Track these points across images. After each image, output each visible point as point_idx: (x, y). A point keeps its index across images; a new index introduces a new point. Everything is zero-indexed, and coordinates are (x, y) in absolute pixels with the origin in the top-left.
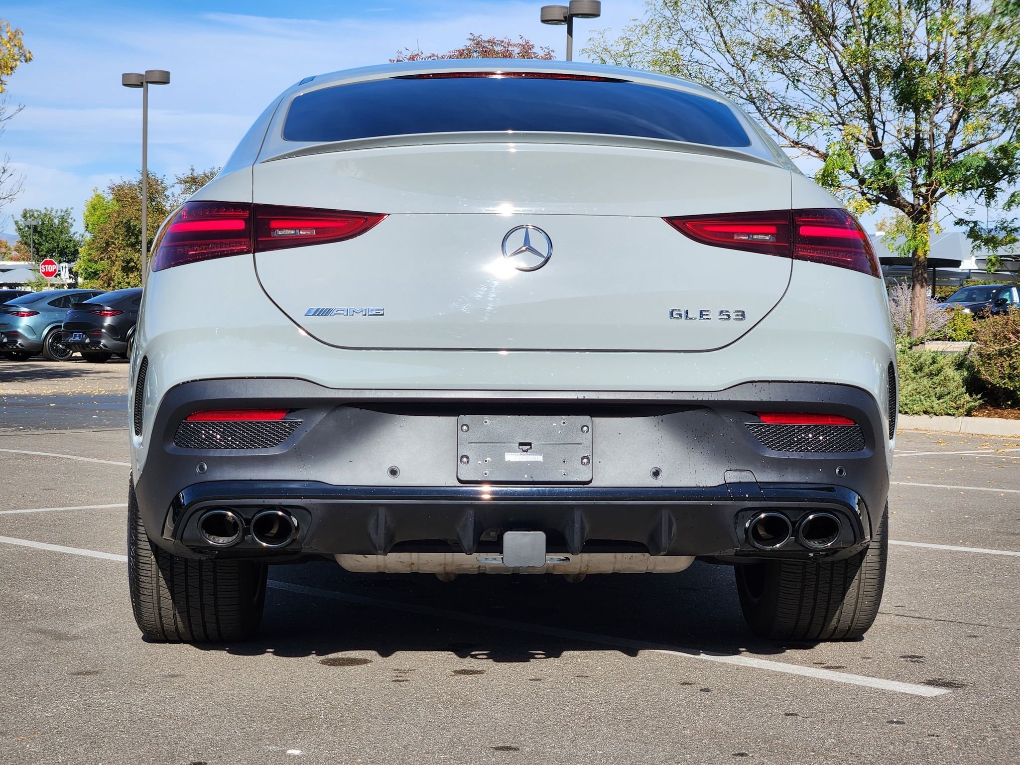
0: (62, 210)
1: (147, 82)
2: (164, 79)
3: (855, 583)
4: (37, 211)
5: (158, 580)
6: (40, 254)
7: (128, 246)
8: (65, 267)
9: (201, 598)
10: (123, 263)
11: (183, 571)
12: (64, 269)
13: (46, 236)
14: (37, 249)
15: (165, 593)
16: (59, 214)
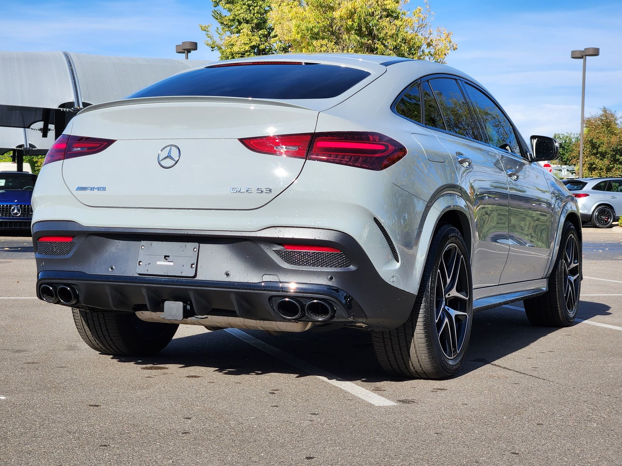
0: (577, 133)
1: (586, 55)
2: (595, 52)
4: (562, 134)
6: (563, 160)
7: (592, 155)
8: (565, 168)
10: (589, 165)
12: (564, 169)
13: (567, 150)
14: (562, 157)
16: (576, 136)
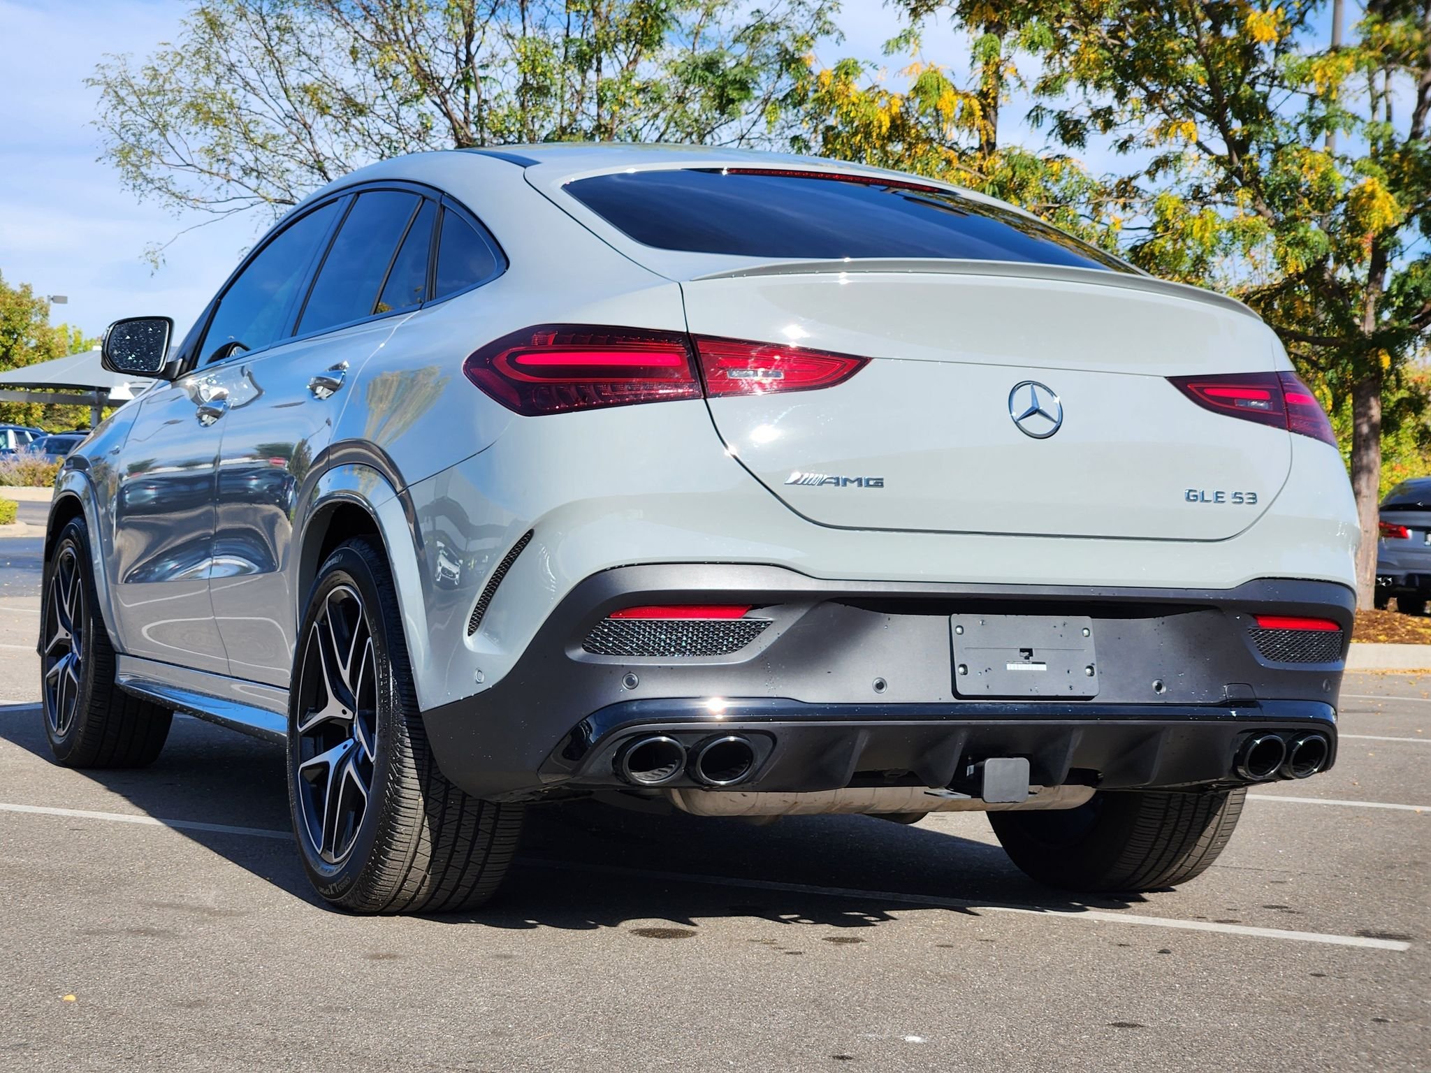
3: (1216, 819)
5: (421, 830)
9: (469, 855)
11: (457, 818)
15: (426, 847)
